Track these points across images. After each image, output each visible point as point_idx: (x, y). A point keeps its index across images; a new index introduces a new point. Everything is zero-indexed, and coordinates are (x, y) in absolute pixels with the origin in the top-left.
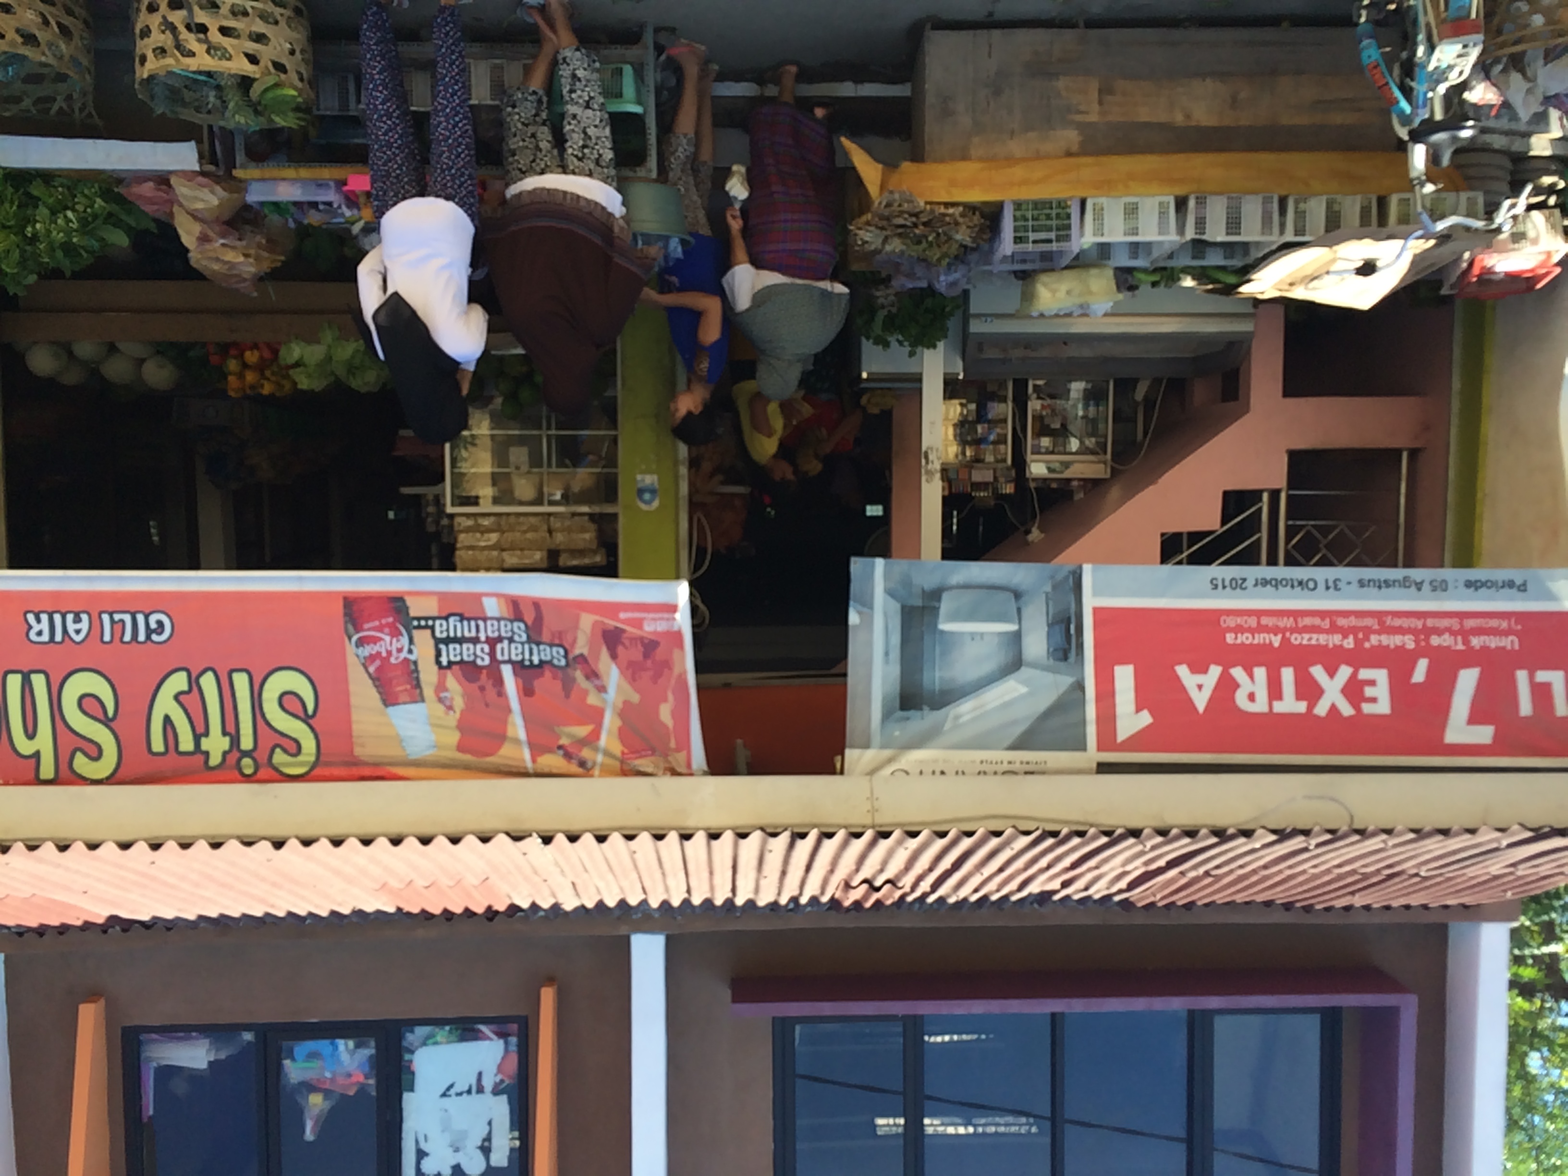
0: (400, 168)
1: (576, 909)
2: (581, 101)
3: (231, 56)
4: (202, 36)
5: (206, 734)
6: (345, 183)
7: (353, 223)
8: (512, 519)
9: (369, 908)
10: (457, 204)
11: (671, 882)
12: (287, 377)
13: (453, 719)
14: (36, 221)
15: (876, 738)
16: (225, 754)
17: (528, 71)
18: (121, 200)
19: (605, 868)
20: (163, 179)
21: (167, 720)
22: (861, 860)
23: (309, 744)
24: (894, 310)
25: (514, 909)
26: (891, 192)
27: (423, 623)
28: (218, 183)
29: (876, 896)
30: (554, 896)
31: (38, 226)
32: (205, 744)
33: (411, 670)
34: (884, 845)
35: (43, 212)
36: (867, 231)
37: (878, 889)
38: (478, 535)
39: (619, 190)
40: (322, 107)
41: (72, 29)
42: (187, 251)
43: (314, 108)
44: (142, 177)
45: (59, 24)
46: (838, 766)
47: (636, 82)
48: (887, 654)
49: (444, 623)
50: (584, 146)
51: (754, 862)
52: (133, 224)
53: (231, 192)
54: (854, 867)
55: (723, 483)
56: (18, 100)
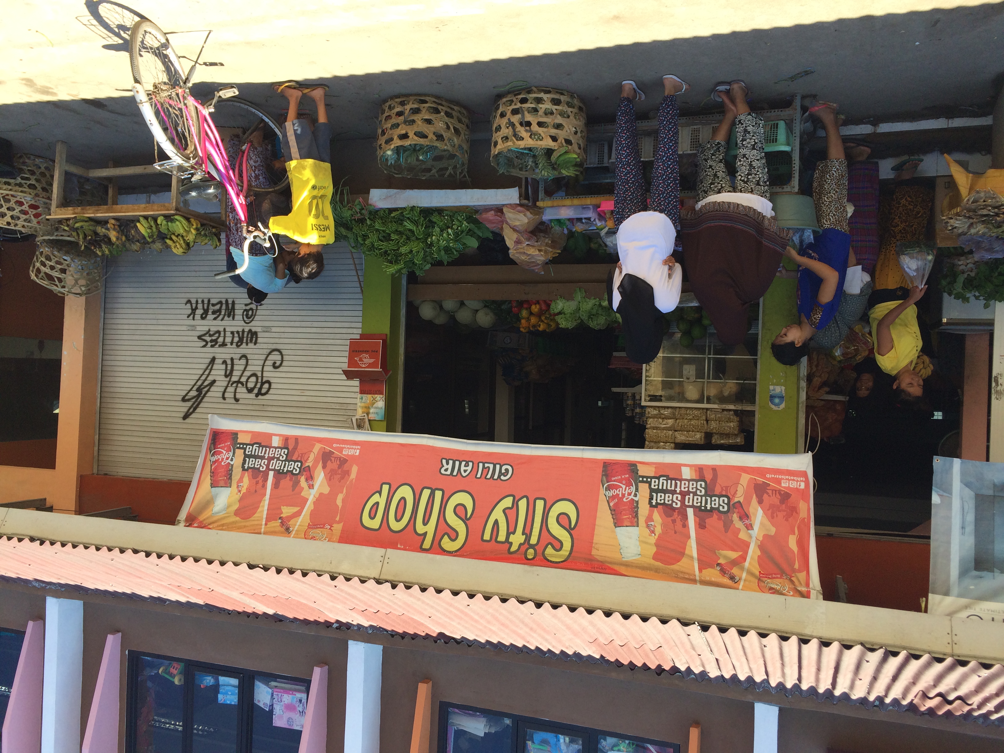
0: (632, 194)
1: (717, 677)
2: (749, 146)
3: (543, 138)
4: (528, 128)
5: (514, 533)
6: (598, 206)
7: (602, 229)
8: (683, 411)
9: (584, 654)
10: (666, 214)
11: (787, 670)
12: (554, 320)
13: (653, 539)
14: (433, 235)
15: (955, 590)
16: (521, 545)
17: (715, 131)
18: (476, 222)
19: (741, 653)
20: (499, 210)
21: (496, 522)
22: (940, 678)
23: (567, 545)
24: (973, 274)
25: (675, 670)
26: (978, 192)
27: (645, 479)
28: (528, 210)
29: (948, 707)
30: (703, 666)
31: (434, 237)
32: (512, 538)
33: (634, 507)
34: (960, 670)
35: (437, 229)
36: (957, 220)
37: (950, 703)
38: (660, 420)
39: (770, 200)
40: (588, 162)
41: (460, 129)
42: (508, 249)
43: (585, 164)
44: (487, 209)
45: (454, 128)
46: (923, 605)
47: (787, 133)
48: (963, 528)
49: (657, 481)
50: (749, 174)
51: (852, 667)
52: (481, 235)
53: (535, 214)
54: (932, 683)
55: (828, 393)
56: (429, 170)
